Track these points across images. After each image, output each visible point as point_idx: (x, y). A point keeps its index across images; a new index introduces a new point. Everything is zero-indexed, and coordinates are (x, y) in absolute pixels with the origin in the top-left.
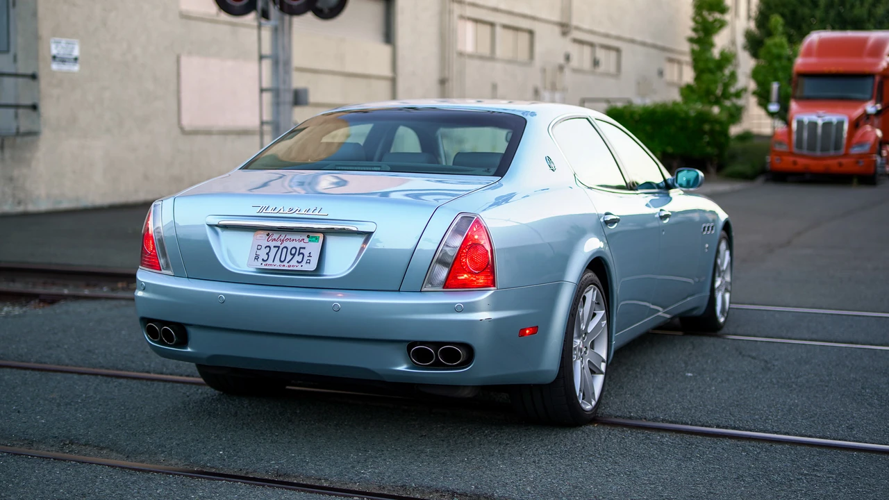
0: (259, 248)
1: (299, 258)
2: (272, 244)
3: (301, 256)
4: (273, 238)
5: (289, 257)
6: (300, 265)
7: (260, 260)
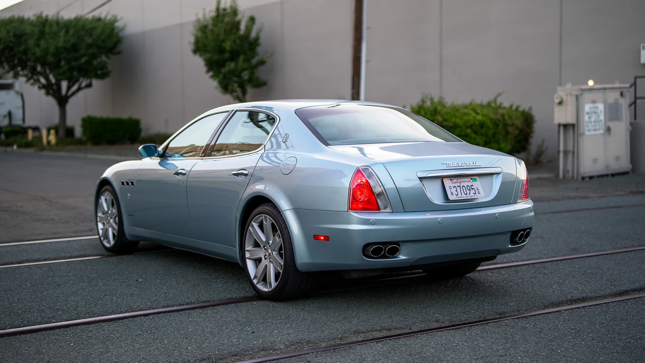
0: (450, 188)
1: (472, 191)
2: (456, 185)
4: (455, 181)
5: (468, 192)
6: (476, 195)
7: (454, 195)
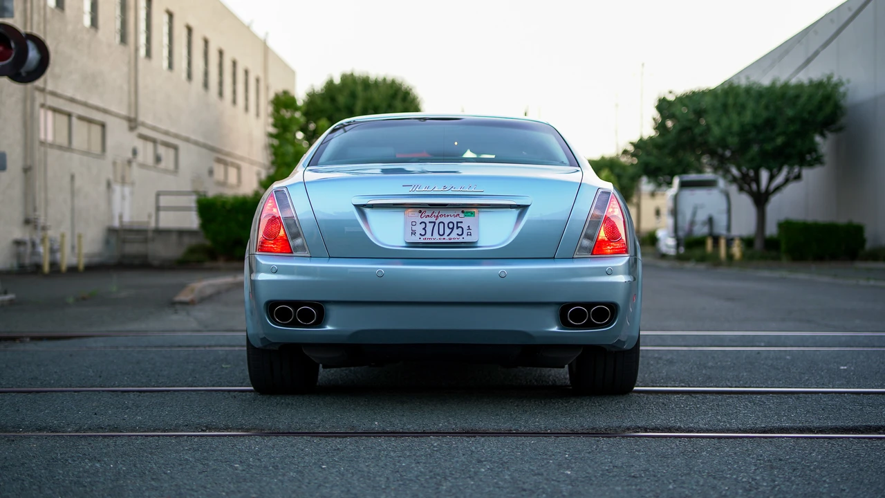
0: (413, 224)
1: (459, 231)
2: (427, 220)
3: (460, 229)
4: (426, 214)
5: (448, 231)
6: (461, 237)
7: (418, 234)
